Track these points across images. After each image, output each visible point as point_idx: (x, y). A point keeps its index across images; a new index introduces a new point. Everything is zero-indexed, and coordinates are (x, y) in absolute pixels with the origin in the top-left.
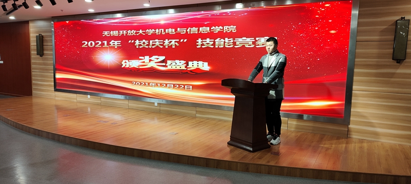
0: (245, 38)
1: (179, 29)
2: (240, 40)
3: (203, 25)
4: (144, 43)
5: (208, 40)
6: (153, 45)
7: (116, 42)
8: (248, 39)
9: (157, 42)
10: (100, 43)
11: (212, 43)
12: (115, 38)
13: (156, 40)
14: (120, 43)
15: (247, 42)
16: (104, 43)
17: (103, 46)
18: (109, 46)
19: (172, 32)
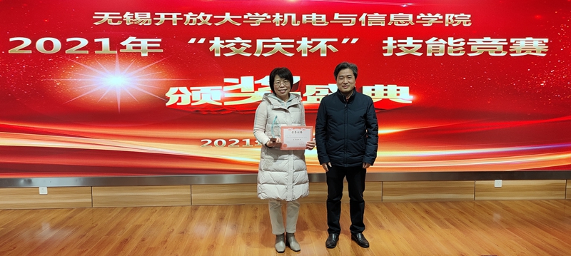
0: (489, 39)
1: (337, 16)
2: (479, 41)
3: (397, 10)
4: (238, 45)
5: (410, 41)
6: (265, 50)
7: (144, 43)
8: (495, 41)
9: (278, 44)
10: (84, 42)
11: (420, 46)
12: (140, 31)
13: (275, 40)
14: (158, 45)
15: (493, 45)
16: (101, 42)
17: (96, 52)
18: (119, 51)
19: (319, 21)
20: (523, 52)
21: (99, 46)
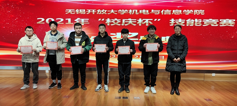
0: (211, 19)
1: (152, 11)
2: (207, 20)
3: (175, 9)
4: (116, 21)
5: (180, 20)
6: (126, 23)
7: (83, 20)
8: (214, 20)
9: (130, 21)
10: (62, 20)
11: (184, 22)
12: (81, 16)
13: (129, 19)
14: (88, 21)
15: (213, 22)
16: (68, 20)
17: (66, 23)
18: (74, 23)
19: (146, 13)
20: (225, 24)
21: (67, 21)
